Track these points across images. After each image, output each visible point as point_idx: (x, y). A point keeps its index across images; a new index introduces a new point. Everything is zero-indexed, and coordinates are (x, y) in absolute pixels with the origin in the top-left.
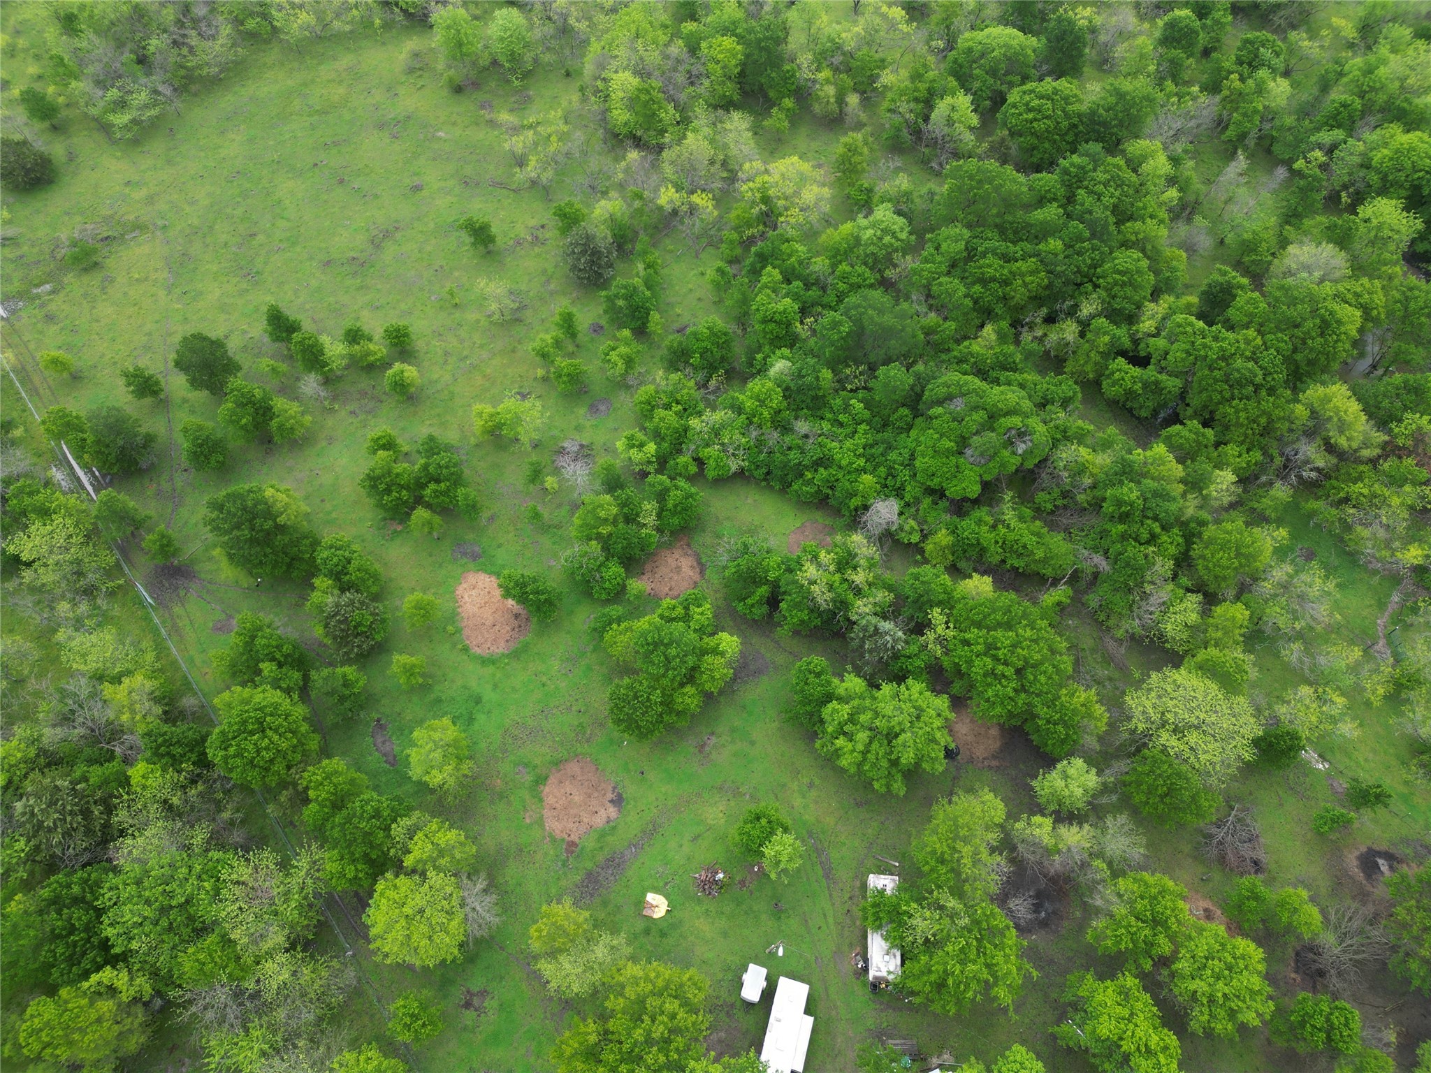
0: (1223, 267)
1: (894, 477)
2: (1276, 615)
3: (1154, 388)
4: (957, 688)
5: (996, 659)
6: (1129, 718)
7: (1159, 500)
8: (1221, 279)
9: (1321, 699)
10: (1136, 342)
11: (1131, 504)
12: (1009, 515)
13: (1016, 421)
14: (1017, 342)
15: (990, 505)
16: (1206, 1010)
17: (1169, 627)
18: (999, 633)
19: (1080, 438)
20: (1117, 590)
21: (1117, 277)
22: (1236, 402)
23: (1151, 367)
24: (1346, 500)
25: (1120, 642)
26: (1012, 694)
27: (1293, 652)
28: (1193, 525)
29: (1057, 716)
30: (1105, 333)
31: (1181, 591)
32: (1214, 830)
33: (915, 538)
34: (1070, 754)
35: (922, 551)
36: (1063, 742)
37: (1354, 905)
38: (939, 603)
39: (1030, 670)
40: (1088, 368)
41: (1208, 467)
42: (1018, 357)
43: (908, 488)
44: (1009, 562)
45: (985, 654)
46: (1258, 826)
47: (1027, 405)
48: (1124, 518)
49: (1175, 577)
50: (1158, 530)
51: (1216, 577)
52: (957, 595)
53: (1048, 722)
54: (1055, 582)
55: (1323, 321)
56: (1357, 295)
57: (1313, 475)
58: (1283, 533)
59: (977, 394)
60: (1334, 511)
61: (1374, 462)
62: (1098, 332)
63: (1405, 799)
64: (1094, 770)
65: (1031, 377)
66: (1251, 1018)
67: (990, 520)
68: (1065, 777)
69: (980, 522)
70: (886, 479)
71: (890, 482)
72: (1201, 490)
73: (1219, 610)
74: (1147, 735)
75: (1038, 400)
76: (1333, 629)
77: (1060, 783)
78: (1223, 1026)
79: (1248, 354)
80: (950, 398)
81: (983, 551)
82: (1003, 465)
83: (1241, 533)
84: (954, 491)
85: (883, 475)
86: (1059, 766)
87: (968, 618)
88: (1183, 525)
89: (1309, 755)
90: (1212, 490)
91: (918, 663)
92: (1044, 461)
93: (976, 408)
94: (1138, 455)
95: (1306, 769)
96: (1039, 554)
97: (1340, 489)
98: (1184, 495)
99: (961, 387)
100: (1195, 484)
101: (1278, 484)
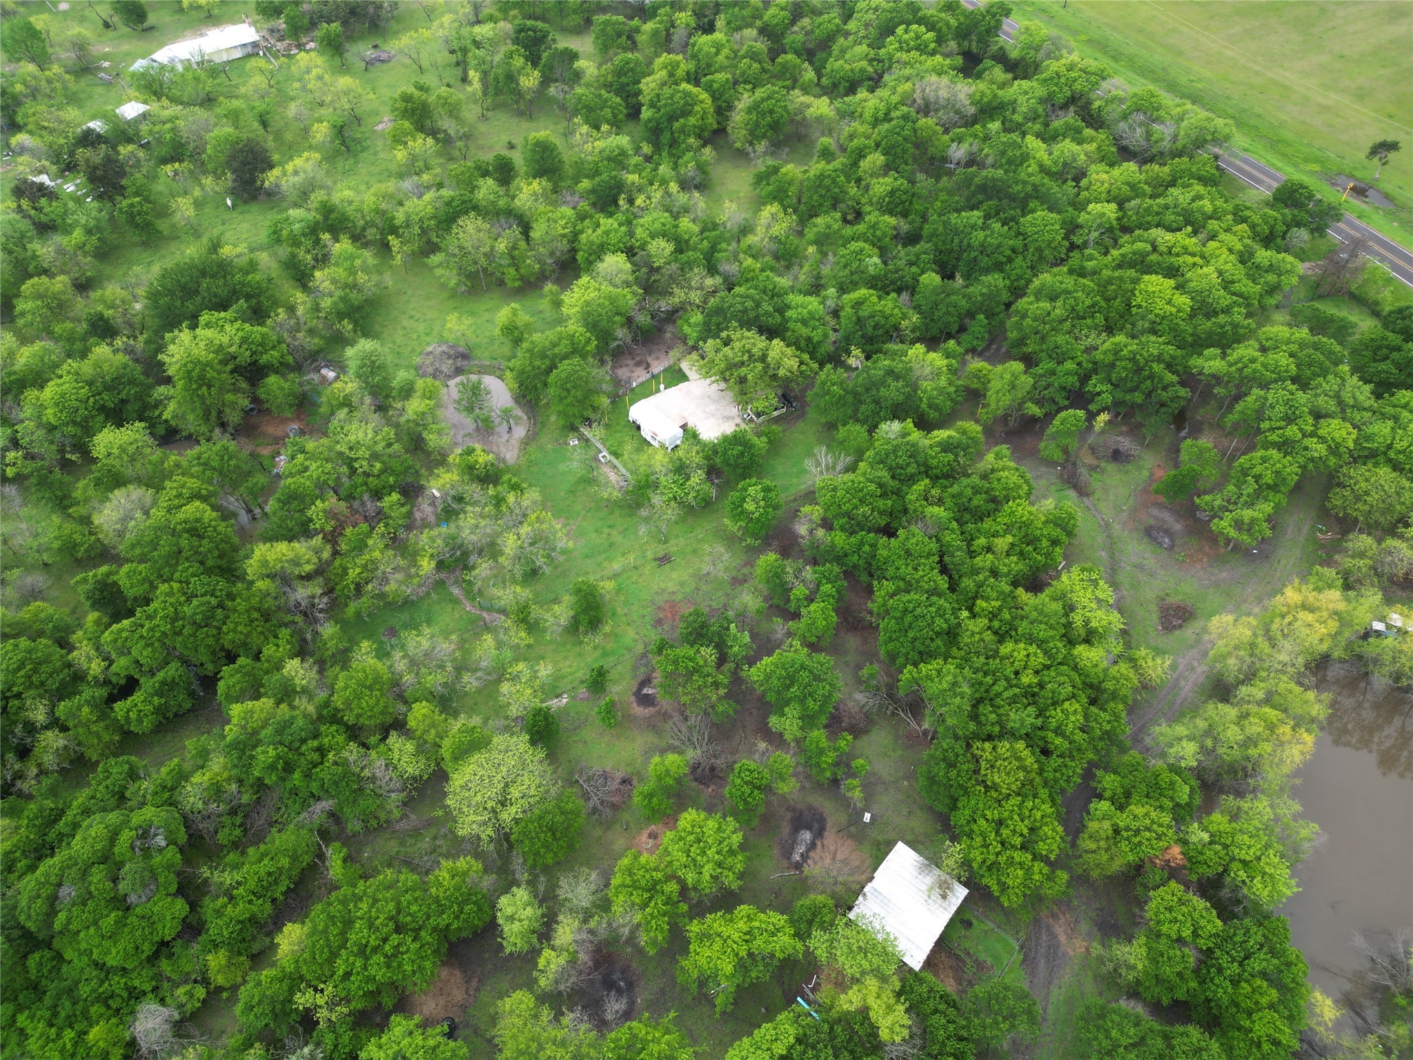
0: (78, 578)
1: (111, 997)
2: (435, 680)
3: (167, 688)
4: (388, 1001)
5: (375, 950)
6: (479, 838)
7: (288, 731)
8: (89, 586)
9: (515, 678)
10: (107, 682)
11: (279, 757)
12: (227, 878)
13: (126, 836)
14: (30, 797)
15: (205, 894)
16: (726, 872)
17: (410, 770)
18: (353, 937)
19: (182, 776)
20: (355, 801)
21: (22, 673)
22: (225, 628)
23: (142, 680)
24: (358, 587)
25: (404, 816)
26: (417, 945)
27: (470, 682)
28: (325, 712)
29: (456, 907)
30: (79, 708)
31: (382, 747)
32: (591, 804)
33: (201, 992)
34: (493, 906)
35: (220, 989)
36: (480, 909)
37: (670, 723)
38: (291, 992)
39: (401, 918)
40: (106, 737)
41: (276, 677)
42: (49, 804)
43: (136, 983)
44: (278, 895)
45: (367, 959)
46: (597, 768)
47: (113, 817)
48: (289, 768)
49: (365, 746)
50: (315, 743)
51: (382, 713)
52: (290, 968)
53: (457, 917)
54: (321, 856)
55: (188, 531)
56: (179, 495)
57: (325, 600)
58: (365, 645)
59: (69, 867)
60: (364, 599)
61: (336, 553)
62: (72, 714)
63: (605, 654)
64: (514, 889)
65: (81, 798)
66: (737, 839)
67: (223, 900)
68: (511, 918)
69: (219, 913)
70: (108, 1007)
71: (114, 1004)
72: (295, 692)
73: (412, 723)
74: (498, 829)
75: (113, 802)
76: (461, 644)
77: (516, 926)
78: (739, 863)
79: (183, 599)
80: (53, 899)
81: (253, 920)
82: (169, 867)
83: (351, 678)
84: (168, 930)
85: (103, 1010)
86: (500, 921)
87: (321, 965)
88: (321, 718)
89: (554, 704)
90: (300, 682)
91: (346, 1039)
92: (187, 821)
93: (85, 873)
94: (231, 731)
95: (564, 711)
96: (285, 862)
97: (347, 586)
98: (292, 708)
99: (48, 882)
100: (287, 693)
101: (320, 629)
